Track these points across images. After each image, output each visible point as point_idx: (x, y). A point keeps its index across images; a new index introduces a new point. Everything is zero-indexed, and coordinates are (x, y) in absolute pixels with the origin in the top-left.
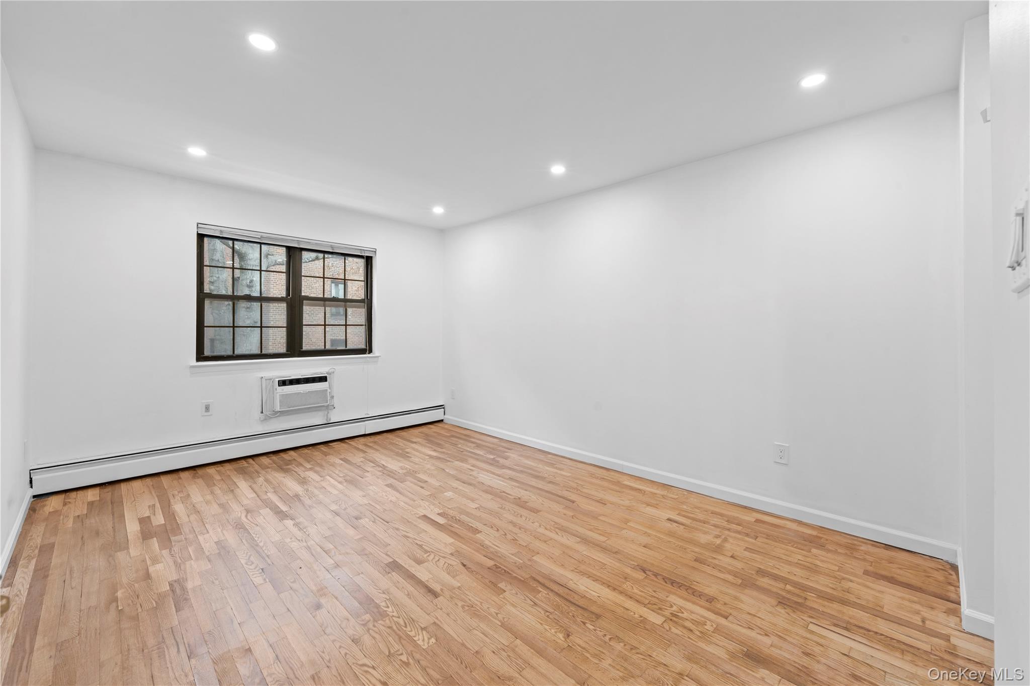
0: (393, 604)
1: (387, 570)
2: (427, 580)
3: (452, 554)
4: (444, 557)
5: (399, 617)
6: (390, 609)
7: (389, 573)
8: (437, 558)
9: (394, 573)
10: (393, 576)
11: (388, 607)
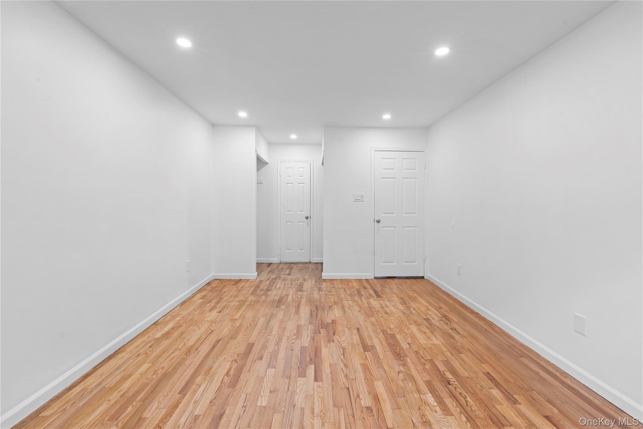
0: (377, 333)
1: (371, 348)
2: (356, 335)
3: (333, 341)
4: (338, 341)
5: (377, 328)
6: (379, 331)
7: (371, 346)
8: (342, 343)
9: (369, 344)
10: (370, 343)
11: (379, 332)
